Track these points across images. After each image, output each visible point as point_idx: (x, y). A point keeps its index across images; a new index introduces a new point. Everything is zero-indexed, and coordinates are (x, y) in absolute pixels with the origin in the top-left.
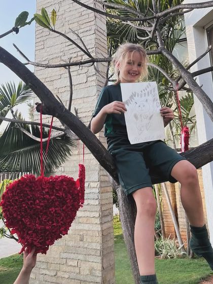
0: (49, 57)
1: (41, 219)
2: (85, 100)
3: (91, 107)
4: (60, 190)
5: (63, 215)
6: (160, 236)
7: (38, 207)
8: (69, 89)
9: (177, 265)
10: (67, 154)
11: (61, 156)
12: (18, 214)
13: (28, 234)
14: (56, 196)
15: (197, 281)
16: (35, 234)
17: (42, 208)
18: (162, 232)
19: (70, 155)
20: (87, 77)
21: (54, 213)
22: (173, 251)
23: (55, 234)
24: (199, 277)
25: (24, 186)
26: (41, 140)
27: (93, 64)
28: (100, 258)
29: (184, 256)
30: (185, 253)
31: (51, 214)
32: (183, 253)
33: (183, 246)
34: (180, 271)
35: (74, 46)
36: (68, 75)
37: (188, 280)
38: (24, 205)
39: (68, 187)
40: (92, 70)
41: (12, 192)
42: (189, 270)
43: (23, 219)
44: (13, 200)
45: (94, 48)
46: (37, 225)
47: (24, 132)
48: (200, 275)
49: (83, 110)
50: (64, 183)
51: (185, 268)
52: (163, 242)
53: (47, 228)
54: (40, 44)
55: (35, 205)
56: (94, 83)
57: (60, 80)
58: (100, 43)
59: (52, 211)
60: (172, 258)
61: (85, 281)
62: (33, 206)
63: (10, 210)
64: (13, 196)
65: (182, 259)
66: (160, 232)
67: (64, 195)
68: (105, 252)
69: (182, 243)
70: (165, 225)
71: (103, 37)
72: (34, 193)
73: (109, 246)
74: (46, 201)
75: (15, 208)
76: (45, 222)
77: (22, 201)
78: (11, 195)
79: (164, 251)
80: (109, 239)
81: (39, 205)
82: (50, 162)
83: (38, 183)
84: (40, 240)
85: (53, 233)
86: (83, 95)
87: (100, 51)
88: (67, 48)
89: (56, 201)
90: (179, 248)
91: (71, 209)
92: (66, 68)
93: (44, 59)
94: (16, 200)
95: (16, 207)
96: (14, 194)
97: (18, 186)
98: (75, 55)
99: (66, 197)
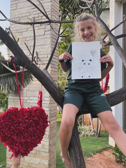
0: (20, 15)
1: (24, 136)
2: (43, 47)
3: (46, 52)
4: (35, 116)
5: (38, 132)
6: (81, 124)
7: (22, 128)
8: (33, 38)
9: (90, 140)
10: (31, 80)
11: (27, 80)
12: (8, 134)
13: (16, 145)
14: (33, 120)
15: (100, 151)
16: (21, 145)
17: (24, 129)
18: (83, 121)
19: (33, 80)
20: (45, 32)
21: (32, 131)
22: (88, 132)
23: (33, 144)
24: (102, 148)
25: (12, 115)
26: (16, 72)
27: (50, 24)
28: (48, 139)
29: (94, 135)
30: (95, 134)
31: (30, 132)
32: (93, 134)
33: (94, 130)
34: (91, 144)
35: (37, 9)
36: (32, 29)
37: (95, 149)
38: (12, 127)
39: (40, 114)
40: (48, 27)
41: (4, 119)
42: (96, 144)
43: (12, 136)
44: (4, 125)
45: (50, 12)
46: (22, 139)
47: (4, 65)
48: (102, 147)
49: (41, 53)
50: (38, 111)
51: (94, 142)
52: (83, 127)
53: (28, 141)
54: (14, 6)
55: (19, 127)
56: (49, 36)
57: (27, 32)
58: (54, 8)
59: (31, 130)
60: (87, 136)
61: (39, 151)
62: (18, 127)
63: (3, 131)
64: (5, 122)
65: (93, 137)
66: (81, 121)
67: (38, 119)
68: (51, 136)
69: (94, 129)
70: (85, 118)
71: (57, 4)
72: (18, 119)
73: (53, 132)
74: (27, 124)
75: (7, 130)
76: (27, 137)
77: (11, 125)
78: (3, 121)
79: (83, 132)
80: (54, 129)
81: (22, 127)
82: (20, 84)
83: (20, 112)
84: (24, 148)
85: (32, 143)
86: (41, 43)
87: (54, 14)
88: (32, 10)
89: (33, 123)
90: (92, 131)
91: (43, 127)
92: (31, 25)
93: (16, 17)
94: (7, 124)
95: (7, 128)
96: (5, 121)
97: (7, 115)
98: (37, 16)
99: (39, 120)
